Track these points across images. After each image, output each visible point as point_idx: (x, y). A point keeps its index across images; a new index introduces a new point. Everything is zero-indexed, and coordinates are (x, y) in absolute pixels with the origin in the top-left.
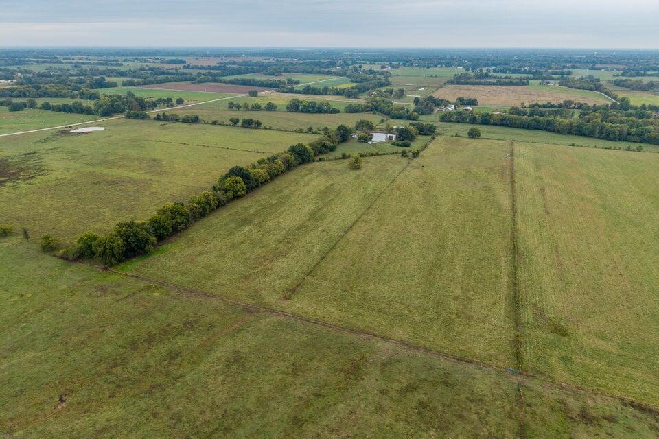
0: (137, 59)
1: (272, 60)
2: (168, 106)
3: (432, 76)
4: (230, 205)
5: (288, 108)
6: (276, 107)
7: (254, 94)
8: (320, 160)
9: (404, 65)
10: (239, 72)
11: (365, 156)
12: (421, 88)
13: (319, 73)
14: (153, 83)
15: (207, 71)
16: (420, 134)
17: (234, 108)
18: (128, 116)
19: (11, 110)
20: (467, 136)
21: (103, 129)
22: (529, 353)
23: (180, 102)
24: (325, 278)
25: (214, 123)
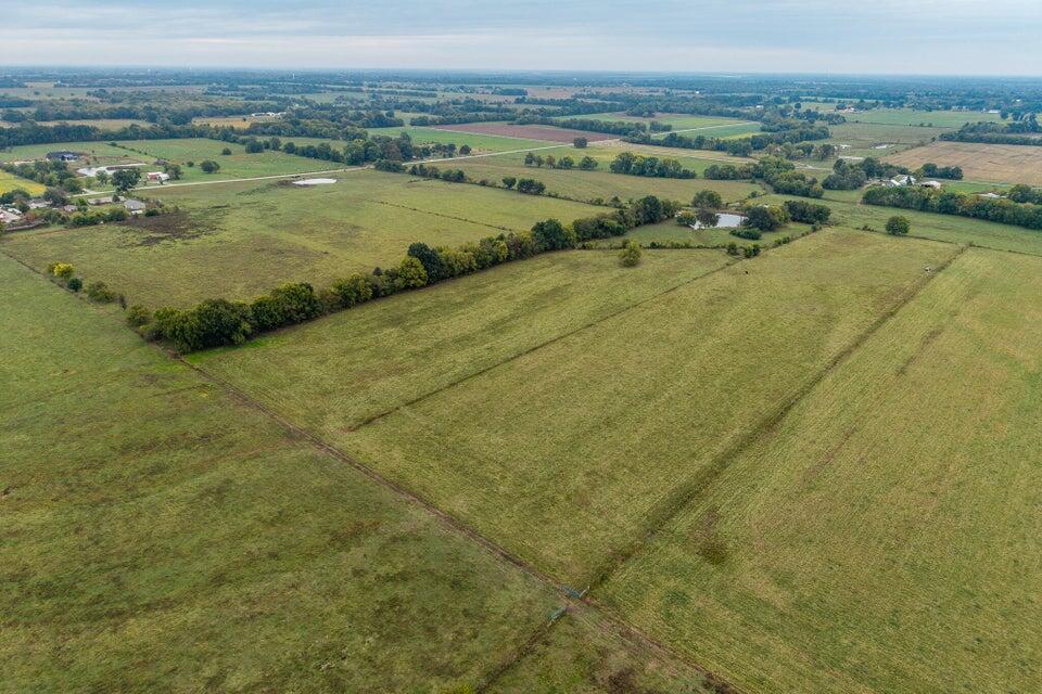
0: (462, 88)
1: (660, 93)
2: (444, 157)
3: (922, 125)
4: (395, 297)
5: (612, 166)
6: (596, 164)
7: (581, 144)
8: (584, 248)
9: (887, 105)
10: (590, 110)
11: (665, 247)
12: (881, 144)
13: (720, 114)
14: (454, 123)
15: (540, 107)
16: (794, 220)
17: (534, 164)
18: (379, 167)
19: (248, 151)
20: (884, 230)
21: (333, 181)
22: (623, 576)
23: (466, 150)
24: (426, 414)
25: (483, 184)
